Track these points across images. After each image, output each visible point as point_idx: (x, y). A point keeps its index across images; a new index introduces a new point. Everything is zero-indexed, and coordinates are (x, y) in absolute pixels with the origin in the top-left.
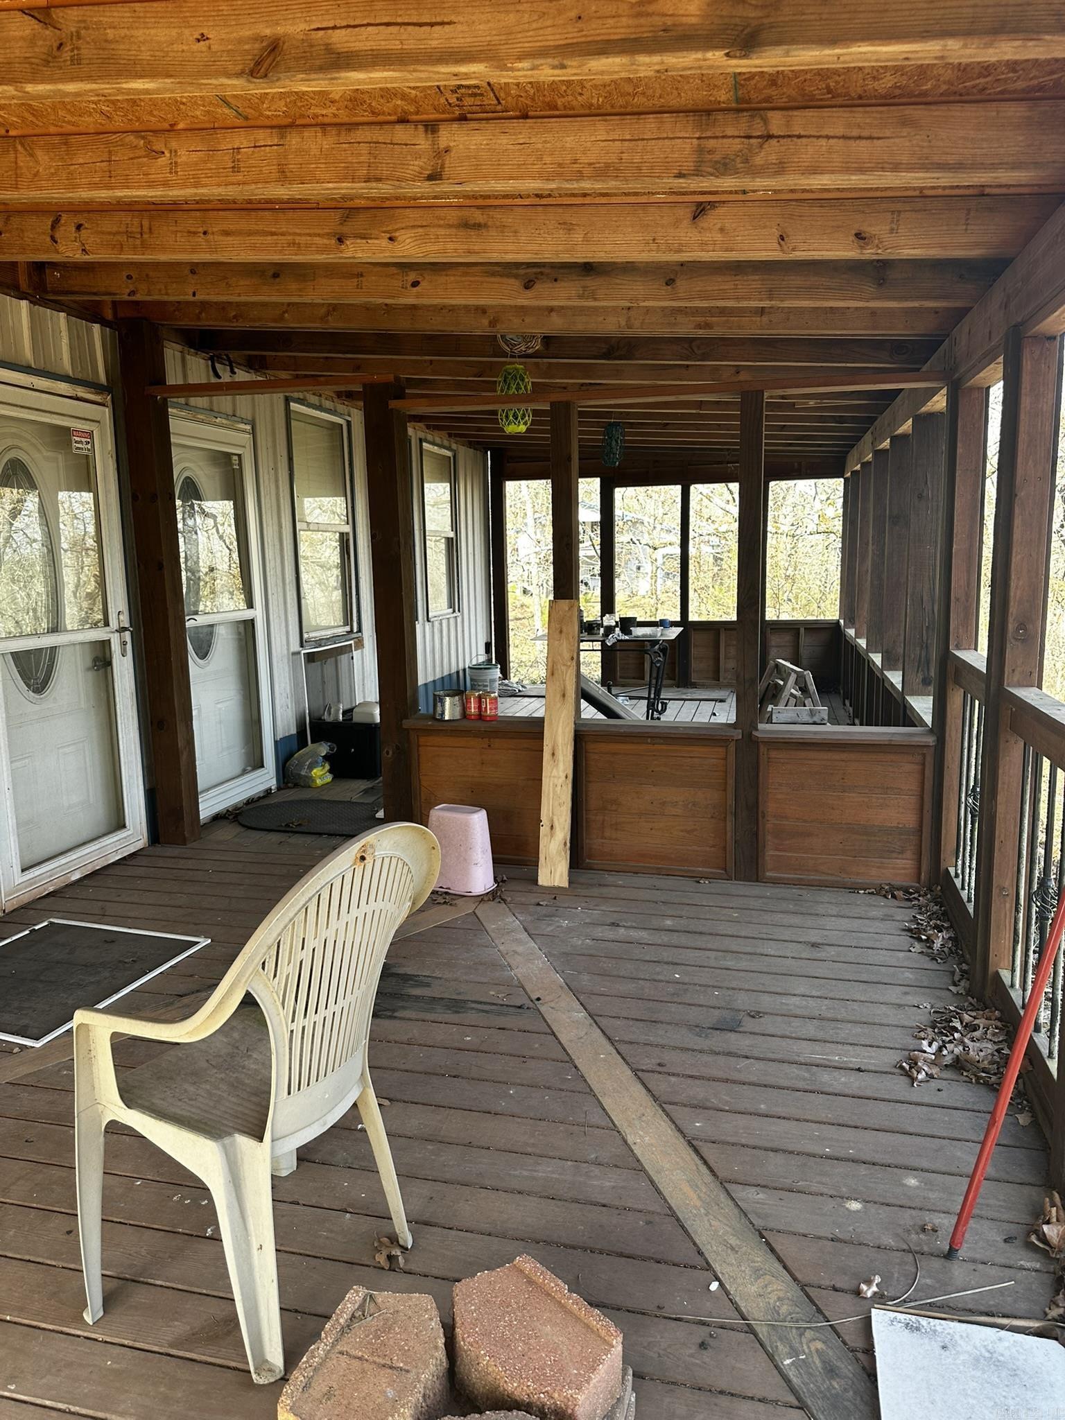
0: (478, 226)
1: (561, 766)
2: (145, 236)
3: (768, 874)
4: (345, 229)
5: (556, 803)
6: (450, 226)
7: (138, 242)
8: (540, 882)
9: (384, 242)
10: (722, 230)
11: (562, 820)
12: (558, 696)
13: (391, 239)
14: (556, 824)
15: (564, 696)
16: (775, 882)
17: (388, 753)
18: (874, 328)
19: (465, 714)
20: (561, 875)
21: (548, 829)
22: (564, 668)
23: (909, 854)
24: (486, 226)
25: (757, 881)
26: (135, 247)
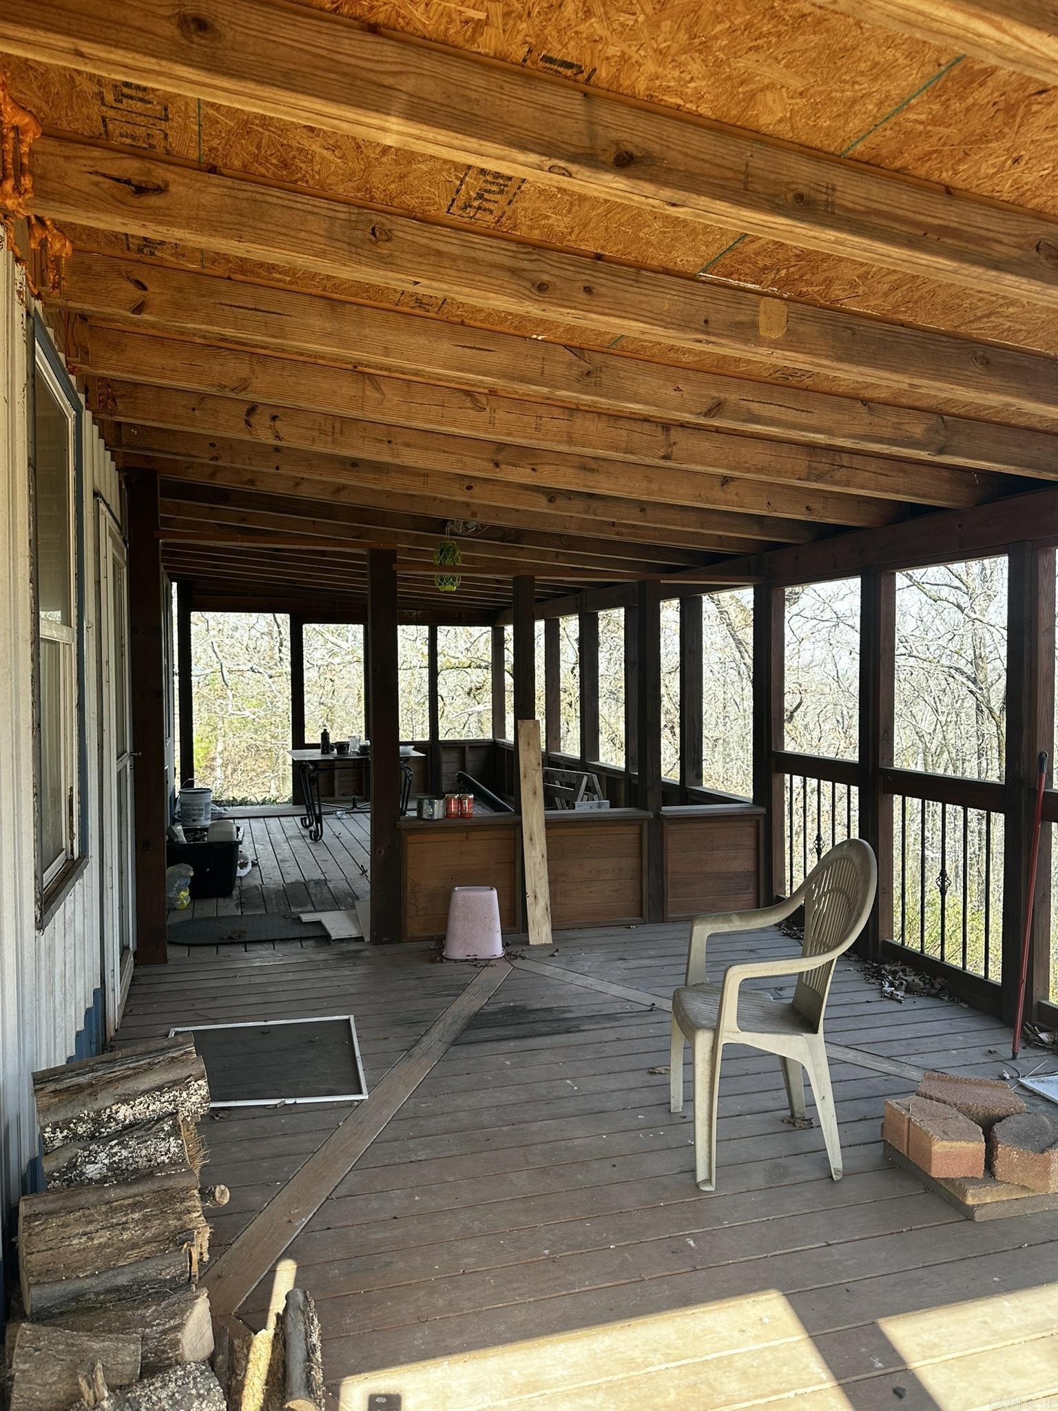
0: (593, 470)
1: (538, 848)
2: (337, 436)
3: (670, 916)
4: (500, 458)
5: (537, 878)
6: (574, 467)
7: (329, 439)
8: (531, 943)
9: (529, 471)
10: (737, 494)
11: (543, 890)
12: (531, 793)
13: (533, 469)
14: (539, 895)
15: (535, 793)
16: (675, 921)
17: (380, 852)
18: (720, 546)
19: (448, 815)
20: (547, 935)
21: (533, 899)
22: (533, 772)
23: (751, 890)
24: (598, 471)
25: (663, 921)
26: (326, 443)
